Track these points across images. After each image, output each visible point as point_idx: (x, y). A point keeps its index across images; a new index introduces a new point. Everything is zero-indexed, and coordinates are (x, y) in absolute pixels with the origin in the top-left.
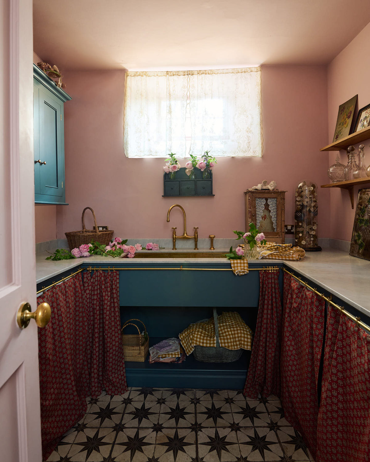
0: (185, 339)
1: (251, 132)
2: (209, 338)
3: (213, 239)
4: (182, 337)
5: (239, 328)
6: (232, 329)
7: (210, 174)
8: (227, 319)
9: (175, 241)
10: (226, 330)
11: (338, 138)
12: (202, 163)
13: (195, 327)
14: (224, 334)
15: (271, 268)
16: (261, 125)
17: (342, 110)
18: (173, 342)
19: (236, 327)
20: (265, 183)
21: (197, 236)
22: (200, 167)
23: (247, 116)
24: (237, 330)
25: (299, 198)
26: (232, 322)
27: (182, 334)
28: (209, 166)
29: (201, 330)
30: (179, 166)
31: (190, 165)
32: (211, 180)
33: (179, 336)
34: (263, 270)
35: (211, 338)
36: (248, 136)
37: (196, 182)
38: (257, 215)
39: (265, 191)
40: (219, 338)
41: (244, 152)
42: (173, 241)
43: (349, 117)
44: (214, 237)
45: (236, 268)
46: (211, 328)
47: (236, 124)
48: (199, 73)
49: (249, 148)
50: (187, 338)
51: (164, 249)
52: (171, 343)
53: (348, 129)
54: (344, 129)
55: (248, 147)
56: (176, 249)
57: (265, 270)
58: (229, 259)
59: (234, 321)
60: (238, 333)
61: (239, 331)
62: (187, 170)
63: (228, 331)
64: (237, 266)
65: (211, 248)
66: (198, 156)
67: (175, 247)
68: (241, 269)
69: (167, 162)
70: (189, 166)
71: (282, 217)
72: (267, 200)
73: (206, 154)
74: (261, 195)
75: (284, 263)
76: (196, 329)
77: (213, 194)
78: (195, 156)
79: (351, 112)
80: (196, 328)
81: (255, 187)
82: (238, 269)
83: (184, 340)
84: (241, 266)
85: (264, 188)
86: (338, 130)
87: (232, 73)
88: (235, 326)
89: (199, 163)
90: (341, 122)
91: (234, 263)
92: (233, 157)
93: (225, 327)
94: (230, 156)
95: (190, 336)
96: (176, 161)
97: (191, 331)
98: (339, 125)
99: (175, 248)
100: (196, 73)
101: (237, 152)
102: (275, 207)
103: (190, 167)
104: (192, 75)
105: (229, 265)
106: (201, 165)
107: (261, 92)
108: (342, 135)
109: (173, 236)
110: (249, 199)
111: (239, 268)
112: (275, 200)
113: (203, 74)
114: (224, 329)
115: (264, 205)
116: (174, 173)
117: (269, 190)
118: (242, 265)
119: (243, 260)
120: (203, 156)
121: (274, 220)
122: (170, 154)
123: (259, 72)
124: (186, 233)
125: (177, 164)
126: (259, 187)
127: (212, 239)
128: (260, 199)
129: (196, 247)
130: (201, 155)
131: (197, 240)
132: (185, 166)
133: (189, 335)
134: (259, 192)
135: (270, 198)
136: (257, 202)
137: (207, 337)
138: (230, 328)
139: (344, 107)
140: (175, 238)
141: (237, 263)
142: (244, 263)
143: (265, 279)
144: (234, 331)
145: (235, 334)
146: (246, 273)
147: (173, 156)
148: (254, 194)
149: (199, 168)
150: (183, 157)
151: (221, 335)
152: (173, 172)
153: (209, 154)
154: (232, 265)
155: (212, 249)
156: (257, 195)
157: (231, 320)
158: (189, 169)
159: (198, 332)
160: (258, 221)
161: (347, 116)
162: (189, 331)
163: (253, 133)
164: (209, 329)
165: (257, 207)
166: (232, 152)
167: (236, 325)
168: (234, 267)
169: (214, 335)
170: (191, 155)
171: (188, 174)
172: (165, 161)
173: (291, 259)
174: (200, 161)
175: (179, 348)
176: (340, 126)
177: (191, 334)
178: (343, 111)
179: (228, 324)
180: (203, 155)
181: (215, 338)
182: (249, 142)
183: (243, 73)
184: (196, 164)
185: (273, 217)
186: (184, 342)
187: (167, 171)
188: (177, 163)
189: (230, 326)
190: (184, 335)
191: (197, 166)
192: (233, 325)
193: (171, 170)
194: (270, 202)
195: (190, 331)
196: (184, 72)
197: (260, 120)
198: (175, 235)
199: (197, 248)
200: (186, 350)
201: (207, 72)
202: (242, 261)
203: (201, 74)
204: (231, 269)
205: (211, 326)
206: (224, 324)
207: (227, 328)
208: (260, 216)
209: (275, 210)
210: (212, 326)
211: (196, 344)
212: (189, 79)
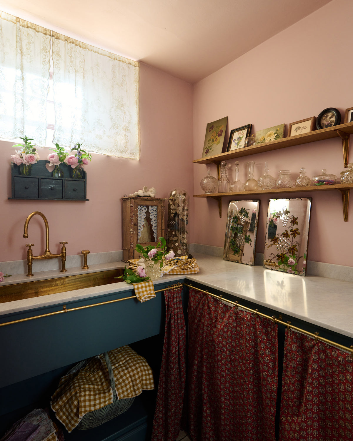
0: (64, 410)
1: (129, 131)
2: (102, 395)
3: (87, 255)
4: (57, 407)
5: (137, 366)
6: (130, 369)
7: (83, 174)
8: (118, 356)
9: (32, 264)
10: (122, 374)
11: (208, 152)
12: (73, 157)
13: (77, 384)
14: (121, 380)
15: (175, 286)
16: (138, 126)
17: (210, 128)
18: (38, 418)
19: (134, 365)
20: (146, 189)
21: (65, 253)
22: (69, 162)
23: (125, 113)
24: (136, 369)
25: (173, 206)
26: (125, 359)
27: (57, 403)
28: (82, 163)
29: (87, 386)
30: (38, 157)
31: (56, 158)
32: (84, 181)
33: (52, 407)
34: (168, 290)
35: (104, 393)
36: (125, 135)
37: (64, 181)
38: (139, 225)
39: (147, 198)
40: (116, 389)
41: (122, 152)
42: (28, 264)
43: (220, 135)
44: (89, 253)
45: (141, 294)
46: (100, 377)
47: (112, 118)
48: (67, 39)
49: (127, 149)
50: (67, 406)
51: (10, 277)
52: (35, 423)
53: (220, 146)
54: (215, 145)
55: (126, 147)
56: (33, 275)
57: (169, 290)
58: (131, 283)
59: (128, 357)
60: (138, 373)
61: (139, 370)
62: (50, 165)
63: (125, 375)
64: (143, 292)
65: (84, 267)
66: (65, 148)
67: (31, 272)
68: (148, 294)
69: (18, 149)
70: (54, 159)
71: (162, 225)
72: (148, 207)
73: (77, 147)
74: (143, 203)
75: (186, 278)
76: (80, 388)
77: (87, 199)
78: (62, 147)
79: (222, 131)
80: (79, 386)
81: (136, 193)
82: (145, 295)
83: (62, 410)
84: (146, 291)
85: (146, 194)
86: (207, 145)
87: (108, 57)
88: (131, 364)
89: (68, 157)
90: (211, 139)
91: (138, 288)
92: (108, 156)
93: (120, 370)
94: (105, 154)
95: (73, 403)
96: (34, 150)
97: (73, 393)
98: (208, 141)
99: (31, 274)
100: (63, 38)
101: (114, 152)
102: (156, 215)
103: (56, 161)
104: (57, 38)
105: (133, 292)
106: (70, 159)
107: (139, 90)
108: (213, 150)
109: (28, 256)
110: (131, 207)
111: (145, 293)
112: (156, 207)
113: (72, 43)
114: (119, 373)
115: (145, 213)
116: (29, 166)
117: (150, 197)
118: (148, 288)
119: (148, 282)
120: (73, 149)
121: (154, 229)
122: (24, 137)
123: (137, 68)
124: (49, 251)
125: (35, 154)
126: (141, 193)
127: (84, 256)
128: (142, 207)
129: (63, 268)
130: (70, 147)
131: (65, 258)
132: (48, 157)
133: (70, 401)
134: (142, 199)
135: (152, 206)
136: (139, 210)
137: (99, 394)
138: (127, 369)
139: (213, 125)
140: (32, 259)
141: (142, 287)
142: (149, 286)
143: (170, 301)
144: (133, 371)
145: (134, 375)
146: (152, 298)
147: (29, 141)
148: (136, 201)
149: (67, 163)
150: (43, 146)
151: (117, 383)
152: (27, 164)
153: (82, 148)
154: (136, 291)
155: (86, 268)
156: (139, 202)
157: (123, 356)
158: (53, 163)
159: (85, 391)
160: (139, 231)
161: (217, 134)
162: (68, 394)
163: (131, 133)
164: (96, 379)
165: (138, 215)
166: (108, 149)
167: (132, 362)
168: (139, 293)
169: (108, 387)
170: (57, 145)
171: (50, 171)
172: (13, 146)
173: (193, 272)
174: (70, 155)
175: (52, 426)
176: (210, 142)
177: (74, 398)
178: (212, 129)
179: (121, 363)
180: (73, 146)
181: (111, 391)
182: (127, 142)
183: (121, 62)
184: (63, 158)
185: (154, 226)
186: (61, 414)
187: (18, 162)
188: (35, 152)
189: (125, 366)
190: (60, 403)
191: (65, 161)
192: (129, 364)
193: (26, 161)
194: (151, 210)
195: (71, 394)
196: (46, 30)
197: (138, 120)
198: (32, 255)
199: (65, 269)
200: (67, 425)
201: (78, 43)
202: (147, 284)
203: (70, 42)
204: (135, 296)
205: (98, 373)
206: (117, 365)
207: (123, 371)
208: (141, 226)
209: (156, 219)
210: (100, 374)
211: (85, 411)
212: (53, 43)
